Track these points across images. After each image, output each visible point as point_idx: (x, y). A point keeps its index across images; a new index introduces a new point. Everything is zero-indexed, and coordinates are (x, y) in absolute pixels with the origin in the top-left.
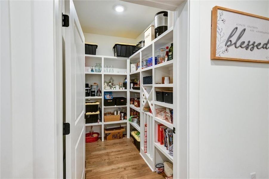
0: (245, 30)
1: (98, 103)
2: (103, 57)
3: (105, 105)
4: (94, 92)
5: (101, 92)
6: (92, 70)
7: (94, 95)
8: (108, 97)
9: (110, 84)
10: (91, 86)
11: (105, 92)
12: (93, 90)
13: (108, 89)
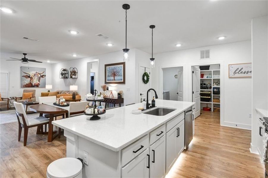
0: (242, 68)
1: (209, 93)
2: (212, 71)
3: (213, 94)
4: (208, 87)
5: (211, 87)
6: (207, 77)
7: (208, 89)
8: (215, 90)
9: (217, 83)
10: (207, 84)
11: (213, 88)
12: (207, 86)
13: (215, 86)
